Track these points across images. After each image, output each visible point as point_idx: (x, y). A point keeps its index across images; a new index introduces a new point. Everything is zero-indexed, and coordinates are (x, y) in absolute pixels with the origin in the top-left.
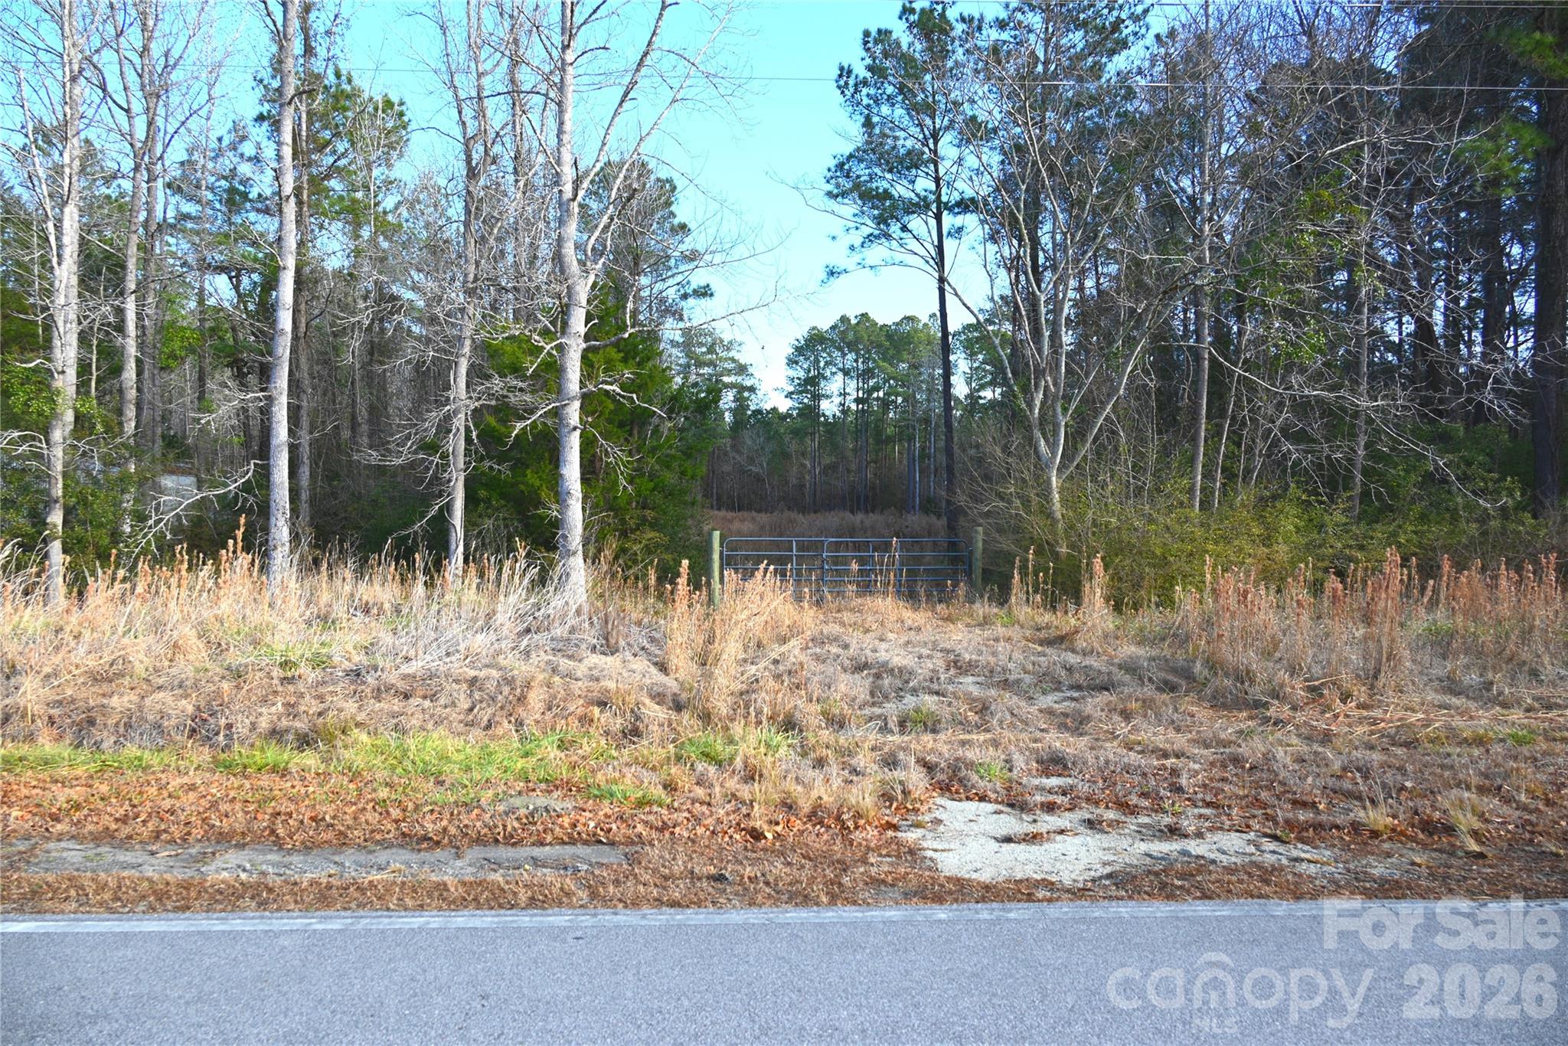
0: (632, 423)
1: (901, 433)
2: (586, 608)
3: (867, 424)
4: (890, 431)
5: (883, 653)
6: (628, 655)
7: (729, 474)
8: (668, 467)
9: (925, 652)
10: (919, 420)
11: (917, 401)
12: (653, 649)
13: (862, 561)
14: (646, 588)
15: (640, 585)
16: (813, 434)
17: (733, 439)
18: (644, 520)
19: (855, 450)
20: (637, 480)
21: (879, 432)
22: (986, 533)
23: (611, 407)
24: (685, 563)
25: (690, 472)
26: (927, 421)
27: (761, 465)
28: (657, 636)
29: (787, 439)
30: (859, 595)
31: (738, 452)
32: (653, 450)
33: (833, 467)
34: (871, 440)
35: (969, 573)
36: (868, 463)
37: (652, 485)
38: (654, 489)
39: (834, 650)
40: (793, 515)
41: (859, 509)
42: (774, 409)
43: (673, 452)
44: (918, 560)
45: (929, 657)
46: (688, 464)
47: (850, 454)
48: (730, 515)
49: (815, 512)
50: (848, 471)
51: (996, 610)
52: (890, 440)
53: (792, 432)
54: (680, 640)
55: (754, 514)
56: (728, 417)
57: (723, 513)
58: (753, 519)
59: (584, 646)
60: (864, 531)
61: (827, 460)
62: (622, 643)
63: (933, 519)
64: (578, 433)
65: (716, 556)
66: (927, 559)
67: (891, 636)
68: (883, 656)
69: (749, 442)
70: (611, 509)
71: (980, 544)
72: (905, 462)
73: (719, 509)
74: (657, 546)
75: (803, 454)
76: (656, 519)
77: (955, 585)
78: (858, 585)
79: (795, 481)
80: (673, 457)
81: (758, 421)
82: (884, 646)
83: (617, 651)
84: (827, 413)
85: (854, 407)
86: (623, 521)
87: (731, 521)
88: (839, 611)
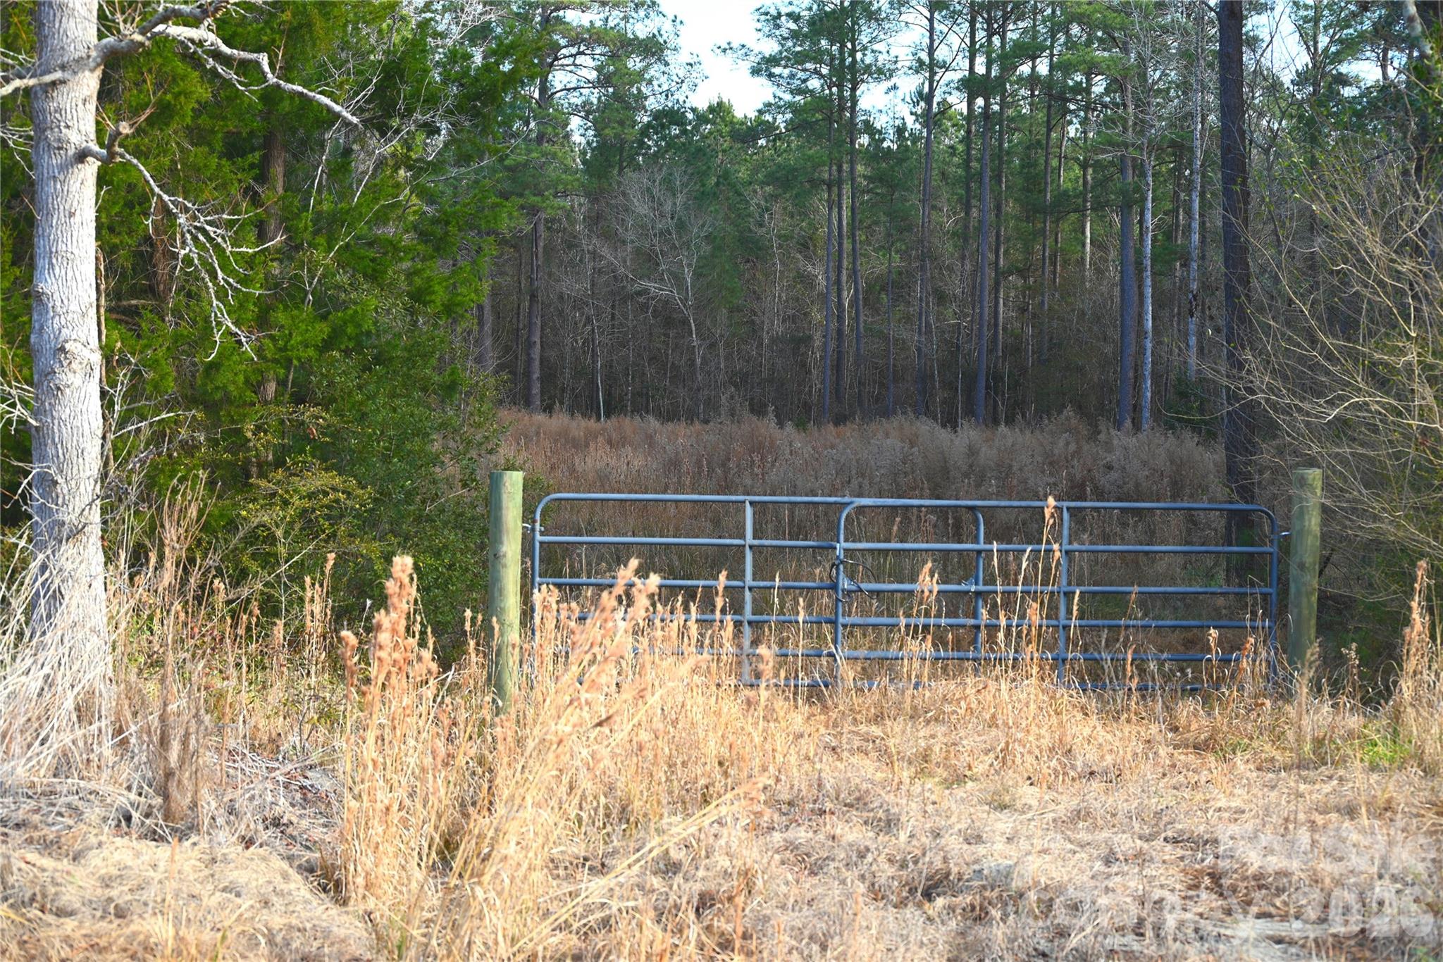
0: (268, 143)
1: (1101, 184)
2: (108, 699)
3: (1000, 156)
4: (1069, 178)
5: (1000, 846)
6: (226, 841)
7: (579, 304)
8: (374, 277)
9: (1126, 843)
10: (1156, 148)
11: (1150, 90)
12: (306, 824)
13: (948, 567)
14: (296, 641)
15: (279, 631)
16: (834, 184)
17: (593, 197)
18: (299, 438)
19: (962, 236)
20: (280, 316)
21: (1034, 180)
22: (1328, 486)
23: (203, 92)
24: (403, 564)
25: (440, 295)
26: (1180, 149)
27: (678, 279)
28: (323, 783)
29: (756, 200)
30: (943, 667)
31: (610, 237)
32: (328, 225)
33: (896, 286)
34: (1010, 207)
35: (1278, 607)
36: (1000, 275)
37: (322, 330)
38: (327, 345)
39: (852, 833)
40: (768, 426)
41: (970, 412)
42: (720, 110)
43: (389, 231)
44: (1134, 566)
45: (1140, 858)
46: (438, 269)
47: (947, 249)
48: (580, 426)
49: (840, 420)
50: (941, 298)
51: (1354, 722)
52: (1065, 205)
53: (771, 179)
54: (383, 797)
55: (653, 423)
56: (579, 131)
57: (559, 421)
58: (650, 439)
59: (93, 813)
60: (977, 477)
61: (877, 264)
62: (209, 804)
63: (1190, 441)
64: (90, 169)
65: (511, 549)
66: (1161, 566)
67: (1029, 795)
68: (996, 855)
69: (641, 207)
70: (192, 401)
71: (1314, 522)
72: (1113, 273)
73: (548, 409)
74: (336, 514)
75: (805, 246)
76: (336, 435)
77: (1232, 645)
78: (940, 641)
79: (779, 328)
80: (392, 247)
81: (671, 144)
82: (1003, 823)
83: (194, 828)
84: (880, 122)
85: (959, 103)
86: (236, 440)
87: (580, 446)
88: (878, 719)
